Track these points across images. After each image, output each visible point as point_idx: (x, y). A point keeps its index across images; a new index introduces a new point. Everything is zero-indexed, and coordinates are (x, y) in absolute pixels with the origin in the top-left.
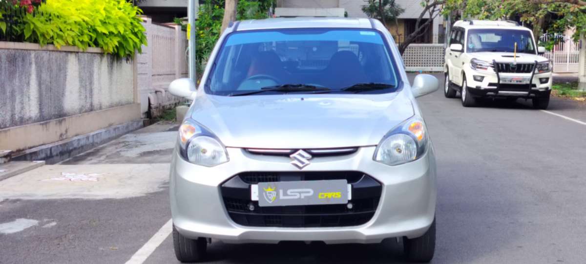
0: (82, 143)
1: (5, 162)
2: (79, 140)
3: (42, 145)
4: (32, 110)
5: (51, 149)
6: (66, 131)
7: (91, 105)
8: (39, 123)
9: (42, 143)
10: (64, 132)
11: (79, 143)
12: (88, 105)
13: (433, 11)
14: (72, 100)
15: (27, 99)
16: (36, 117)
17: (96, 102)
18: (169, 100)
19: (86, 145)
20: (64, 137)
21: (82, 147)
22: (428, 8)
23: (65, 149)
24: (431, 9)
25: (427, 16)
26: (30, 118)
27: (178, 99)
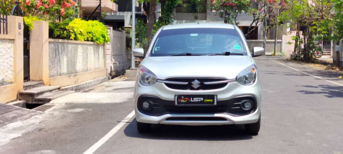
0: (84, 86)
1: (58, 91)
2: (83, 84)
3: (69, 85)
4: (64, 69)
5: (72, 87)
6: (77, 80)
7: (87, 69)
8: (67, 76)
9: (68, 85)
10: (76, 81)
11: (83, 86)
12: (86, 69)
13: (257, 22)
14: (79, 66)
15: (63, 65)
16: (66, 73)
17: (89, 68)
18: (120, 68)
19: (85, 87)
20: (77, 82)
21: (84, 88)
22: (254, 21)
23: (78, 88)
24: (256, 22)
25: (254, 25)
26: (64, 73)
27: (124, 68)
